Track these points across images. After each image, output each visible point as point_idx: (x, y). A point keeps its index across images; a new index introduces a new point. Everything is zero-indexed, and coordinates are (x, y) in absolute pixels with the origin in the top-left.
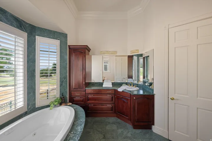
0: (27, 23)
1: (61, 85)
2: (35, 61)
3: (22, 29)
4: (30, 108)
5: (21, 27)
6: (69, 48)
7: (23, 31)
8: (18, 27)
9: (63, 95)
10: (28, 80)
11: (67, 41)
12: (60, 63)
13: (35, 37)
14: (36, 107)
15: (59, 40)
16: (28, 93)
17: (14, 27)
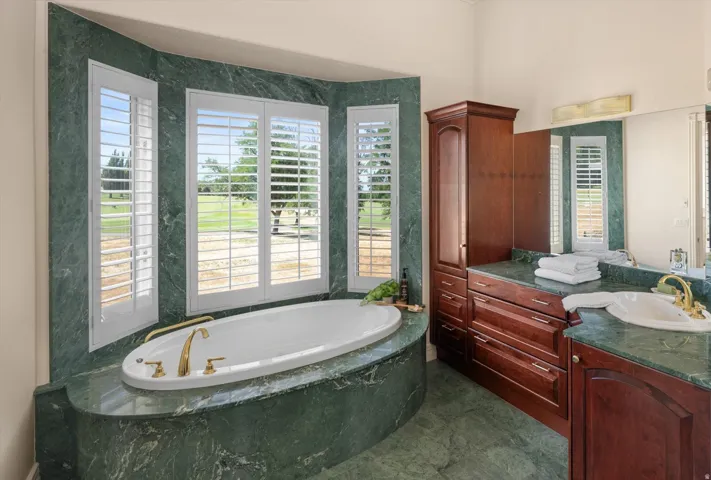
0: (328, 83)
1: (403, 243)
2: (346, 172)
3: (317, 99)
4: (336, 288)
5: (314, 96)
6: (431, 122)
7: (320, 104)
8: (307, 100)
9: (405, 276)
10: (331, 217)
11: (419, 100)
12: (400, 173)
13: (344, 110)
14: (349, 290)
15: (396, 102)
16: (332, 251)
17: (301, 101)
